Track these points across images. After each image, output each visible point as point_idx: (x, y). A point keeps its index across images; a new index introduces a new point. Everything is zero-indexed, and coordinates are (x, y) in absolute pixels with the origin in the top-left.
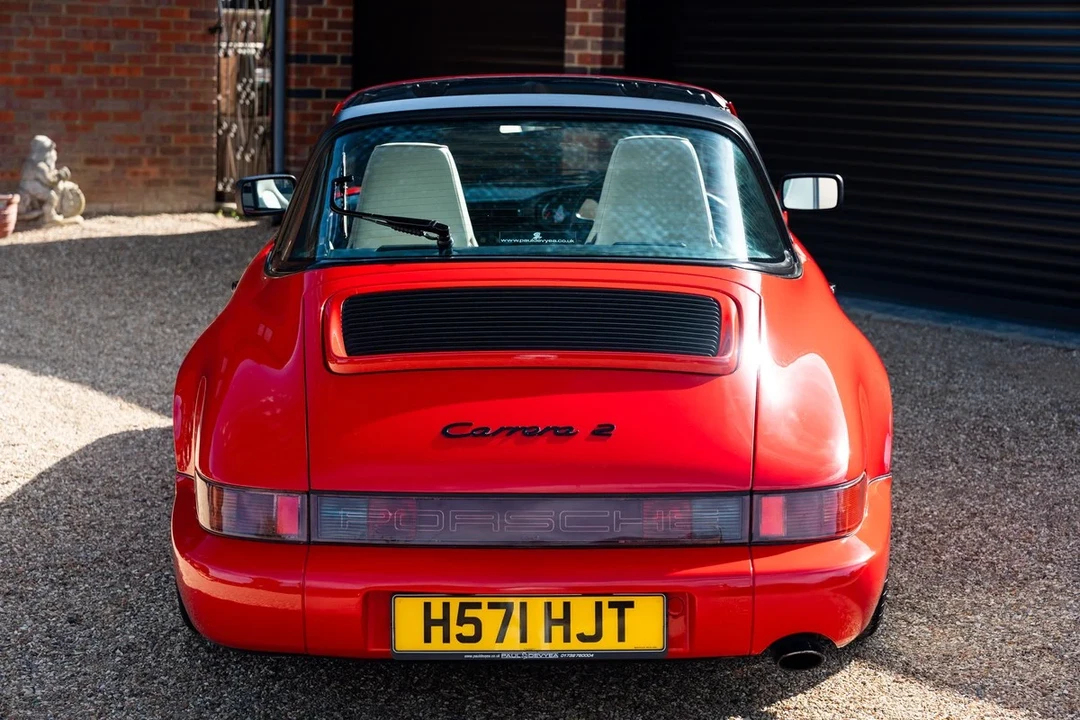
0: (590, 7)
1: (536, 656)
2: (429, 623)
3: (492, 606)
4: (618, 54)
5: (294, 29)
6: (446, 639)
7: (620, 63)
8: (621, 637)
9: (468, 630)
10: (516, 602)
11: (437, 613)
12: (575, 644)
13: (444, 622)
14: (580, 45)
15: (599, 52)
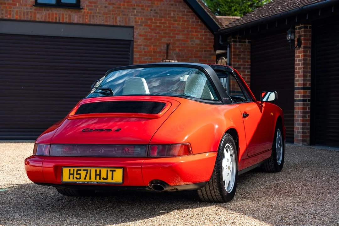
0: (300, 69)
1: (92, 183)
2: (70, 174)
3: (84, 170)
4: (308, 83)
5: (231, 84)
6: (73, 179)
7: (309, 85)
8: (112, 179)
9: (78, 176)
10: (89, 169)
11: (72, 172)
12: (102, 180)
13: (73, 174)
14: (298, 80)
15: (302, 82)
